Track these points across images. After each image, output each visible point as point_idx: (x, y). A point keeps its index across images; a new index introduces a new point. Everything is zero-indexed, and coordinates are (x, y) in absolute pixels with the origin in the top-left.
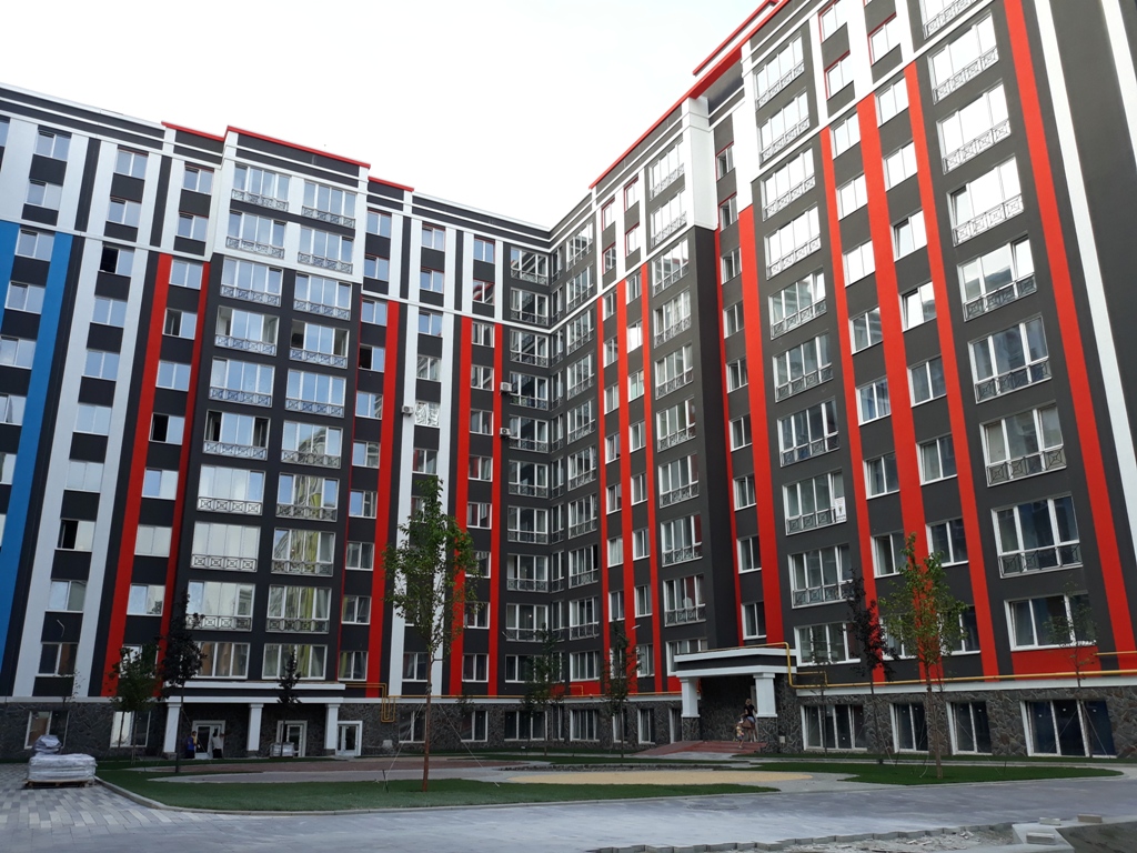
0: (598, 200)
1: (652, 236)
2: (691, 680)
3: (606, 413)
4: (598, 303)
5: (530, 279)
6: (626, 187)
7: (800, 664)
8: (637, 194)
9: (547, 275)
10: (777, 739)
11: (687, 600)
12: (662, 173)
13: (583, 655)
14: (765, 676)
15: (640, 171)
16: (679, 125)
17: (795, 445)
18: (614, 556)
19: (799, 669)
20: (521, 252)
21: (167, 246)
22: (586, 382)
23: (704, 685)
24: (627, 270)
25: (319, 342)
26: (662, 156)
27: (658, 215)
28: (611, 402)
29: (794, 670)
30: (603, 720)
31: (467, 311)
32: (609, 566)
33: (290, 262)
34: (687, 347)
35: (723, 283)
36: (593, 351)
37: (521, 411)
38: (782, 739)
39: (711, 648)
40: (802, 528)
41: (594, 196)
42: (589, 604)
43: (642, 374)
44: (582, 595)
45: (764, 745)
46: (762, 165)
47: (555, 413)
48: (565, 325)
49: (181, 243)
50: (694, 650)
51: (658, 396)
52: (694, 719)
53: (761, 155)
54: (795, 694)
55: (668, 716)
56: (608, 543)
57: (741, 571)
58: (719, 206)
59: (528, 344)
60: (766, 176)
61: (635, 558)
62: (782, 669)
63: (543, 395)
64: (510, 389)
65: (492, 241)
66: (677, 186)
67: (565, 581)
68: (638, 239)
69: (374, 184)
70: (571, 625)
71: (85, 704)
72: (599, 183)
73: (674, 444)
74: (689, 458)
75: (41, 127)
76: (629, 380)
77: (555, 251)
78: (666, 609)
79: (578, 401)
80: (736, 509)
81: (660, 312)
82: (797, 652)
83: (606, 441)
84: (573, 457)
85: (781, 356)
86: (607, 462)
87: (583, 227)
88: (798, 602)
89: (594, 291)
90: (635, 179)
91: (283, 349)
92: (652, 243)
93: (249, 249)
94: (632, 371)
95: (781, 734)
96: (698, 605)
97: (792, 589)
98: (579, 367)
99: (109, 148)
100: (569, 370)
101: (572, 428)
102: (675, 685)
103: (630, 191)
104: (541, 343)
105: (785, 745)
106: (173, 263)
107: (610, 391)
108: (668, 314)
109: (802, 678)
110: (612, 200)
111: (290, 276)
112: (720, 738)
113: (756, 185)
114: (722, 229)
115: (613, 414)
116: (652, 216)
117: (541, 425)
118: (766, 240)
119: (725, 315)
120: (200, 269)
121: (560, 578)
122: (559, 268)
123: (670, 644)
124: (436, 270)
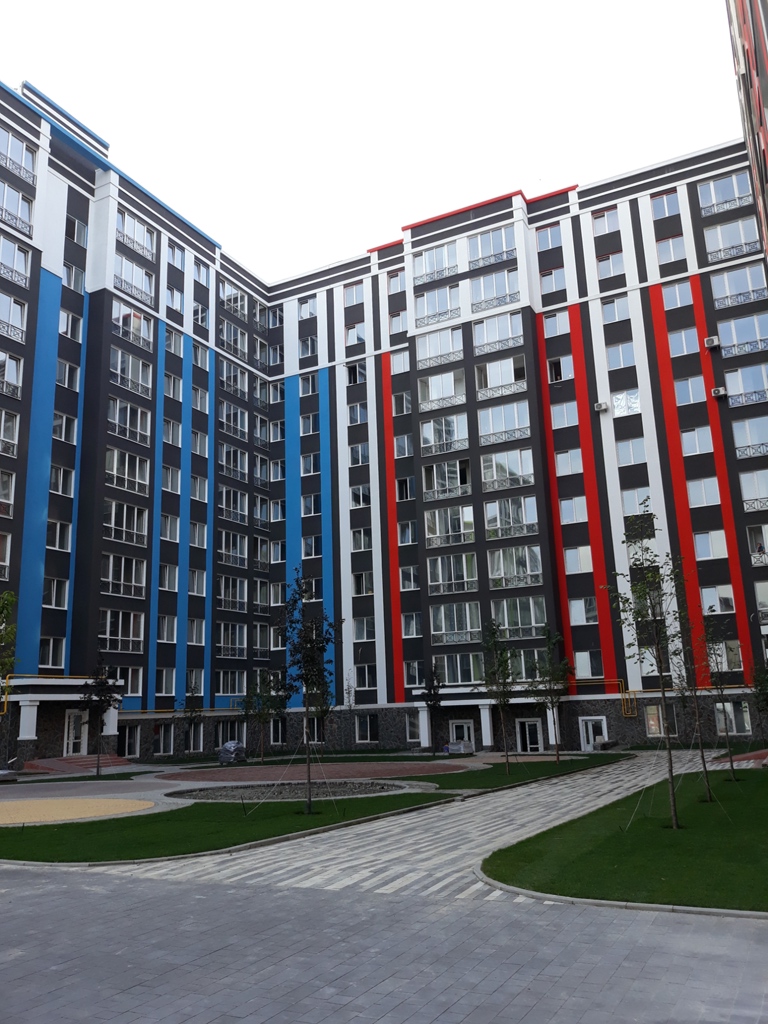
33: (467, 316)
49: (394, 339)
65: (674, 190)
69: (532, 205)
75: (299, 300)
106: (393, 358)
124: (613, 253)
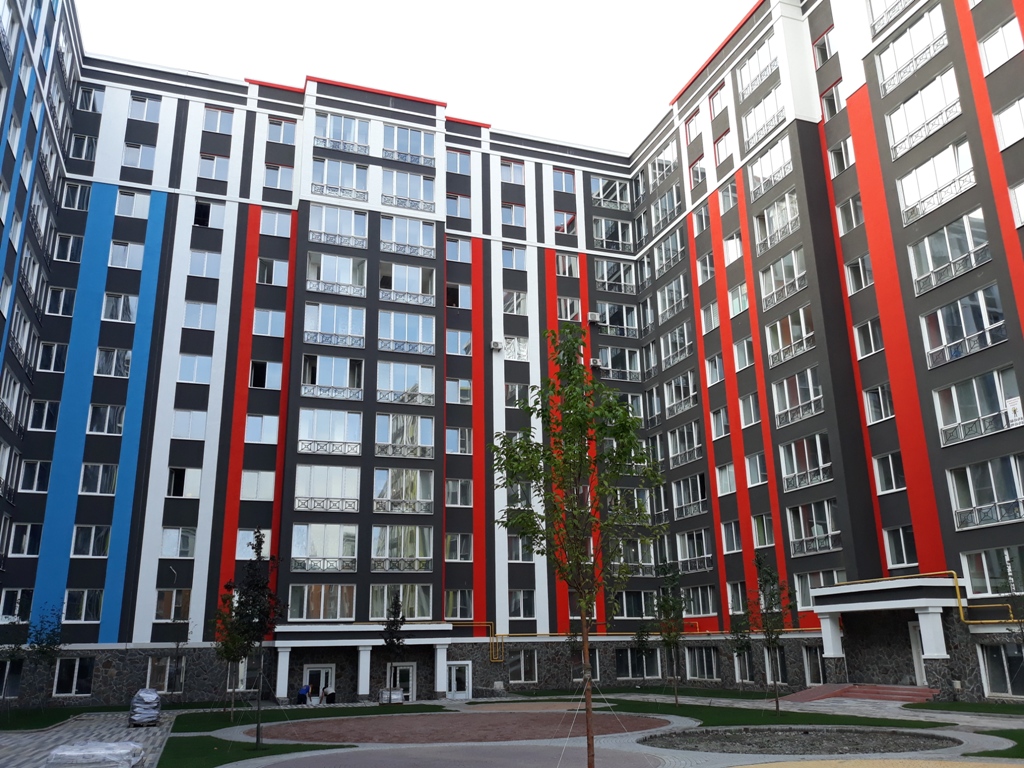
0: (681, 115)
1: (746, 139)
2: (831, 615)
3: (704, 333)
4: (688, 220)
5: (612, 206)
6: (712, 96)
7: (970, 595)
8: (725, 99)
9: (629, 201)
10: (951, 684)
11: (817, 530)
12: (751, 74)
13: (695, 590)
14: (930, 610)
15: (727, 76)
16: (769, 18)
17: (945, 342)
18: (724, 484)
19: (971, 601)
20: (601, 180)
21: (256, 197)
22: (679, 305)
23: (846, 621)
24: (719, 180)
25: (406, 281)
26: (750, 54)
27: (750, 117)
28: (709, 321)
29: (964, 603)
30: (724, 658)
31: (550, 242)
32: (720, 495)
33: (374, 204)
34: (796, 250)
35: (832, 177)
36: (685, 270)
37: (610, 341)
38: (957, 684)
39: (851, 579)
40: (962, 437)
41: (676, 112)
42: (699, 537)
43: (745, 287)
44: (689, 527)
45: (936, 692)
46: (875, 37)
47: (646, 340)
48: (651, 249)
49: (269, 193)
50: (830, 583)
51: (765, 308)
52: (839, 659)
53: (873, 27)
54: (967, 631)
55: (801, 654)
56: (717, 471)
57: (880, 492)
58: (821, 96)
59: (614, 272)
60: (881, 49)
61: (750, 485)
62: (950, 602)
63: (632, 323)
64: (598, 319)
65: (572, 172)
66: (773, 80)
67: (670, 514)
68: (730, 145)
69: (451, 123)
70: (680, 559)
71: (200, 649)
72: (680, 98)
73: (788, 358)
74: (809, 371)
75: (133, 93)
76: (730, 295)
77: (637, 176)
78: (792, 538)
79: (670, 325)
80: (869, 424)
81: (761, 218)
82: (966, 581)
83: (707, 363)
84: (669, 384)
85: (917, 244)
86: (709, 385)
87: (665, 146)
88: (963, 523)
89: (681, 209)
90: (722, 85)
91: (372, 290)
92: (746, 146)
93: (334, 194)
94: (733, 285)
95: (954, 678)
96: (830, 532)
97: (954, 509)
98: (671, 291)
99: (197, 107)
100: (659, 294)
101: (666, 353)
102: (813, 620)
103: (716, 99)
104: (627, 270)
105: (962, 691)
106: (263, 214)
107: (707, 310)
108: (770, 220)
109: (977, 611)
110: (697, 112)
111: (375, 218)
112: (871, 681)
113: (869, 61)
114: (827, 120)
115: (712, 333)
116: (743, 119)
117: (632, 354)
118: (887, 118)
119: (838, 212)
120: (288, 218)
121: (664, 510)
122: (641, 192)
123: (798, 576)
124: (517, 204)
